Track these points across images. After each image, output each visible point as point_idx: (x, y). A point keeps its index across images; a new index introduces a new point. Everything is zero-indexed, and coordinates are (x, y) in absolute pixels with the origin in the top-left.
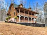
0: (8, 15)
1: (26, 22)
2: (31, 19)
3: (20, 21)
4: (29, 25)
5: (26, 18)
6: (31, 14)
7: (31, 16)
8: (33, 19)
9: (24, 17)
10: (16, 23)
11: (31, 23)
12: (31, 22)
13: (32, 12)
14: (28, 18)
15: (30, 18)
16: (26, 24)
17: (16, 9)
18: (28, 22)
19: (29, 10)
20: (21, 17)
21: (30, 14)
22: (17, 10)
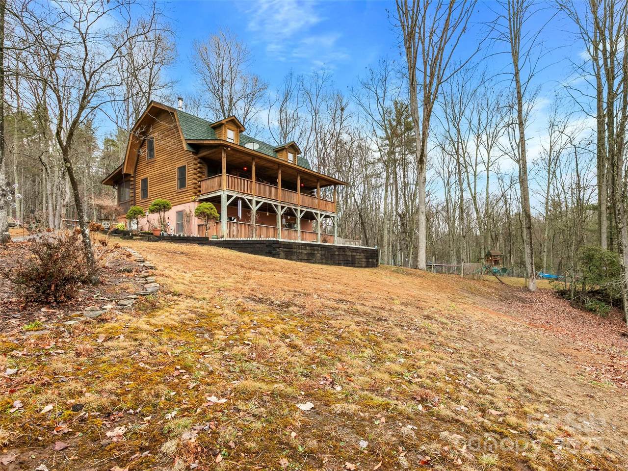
0: (118, 179)
1: (265, 234)
2: (299, 216)
3: (224, 230)
4: (289, 251)
5: (267, 213)
6: (294, 189)
7: (297, 201)
8: (309, 217)
9: (254, 208)
10: (203, 241)
11: (299, 241)
12: (299, 237)
13: (300, 172)
14: (280, 213)
15: (290, 214)
16: (270, 249)
17: (196, 148)
18: (281, 236)
19: (281, 158)
20: (233, 206)
21: (289, 185)
22: (204, 160)
